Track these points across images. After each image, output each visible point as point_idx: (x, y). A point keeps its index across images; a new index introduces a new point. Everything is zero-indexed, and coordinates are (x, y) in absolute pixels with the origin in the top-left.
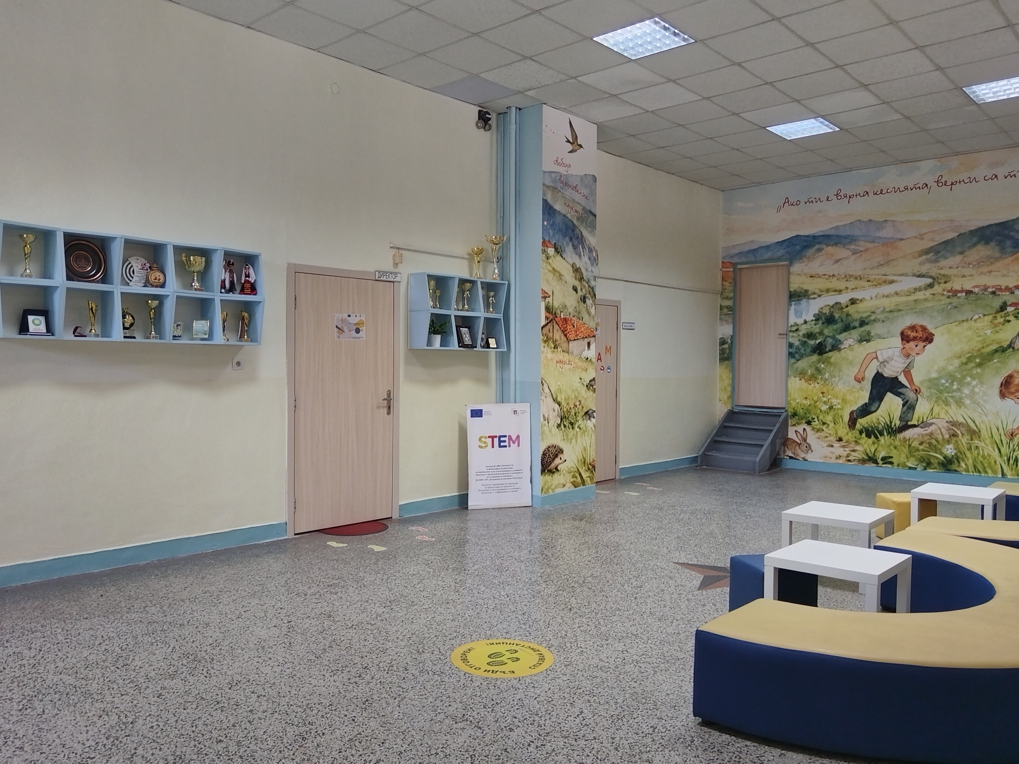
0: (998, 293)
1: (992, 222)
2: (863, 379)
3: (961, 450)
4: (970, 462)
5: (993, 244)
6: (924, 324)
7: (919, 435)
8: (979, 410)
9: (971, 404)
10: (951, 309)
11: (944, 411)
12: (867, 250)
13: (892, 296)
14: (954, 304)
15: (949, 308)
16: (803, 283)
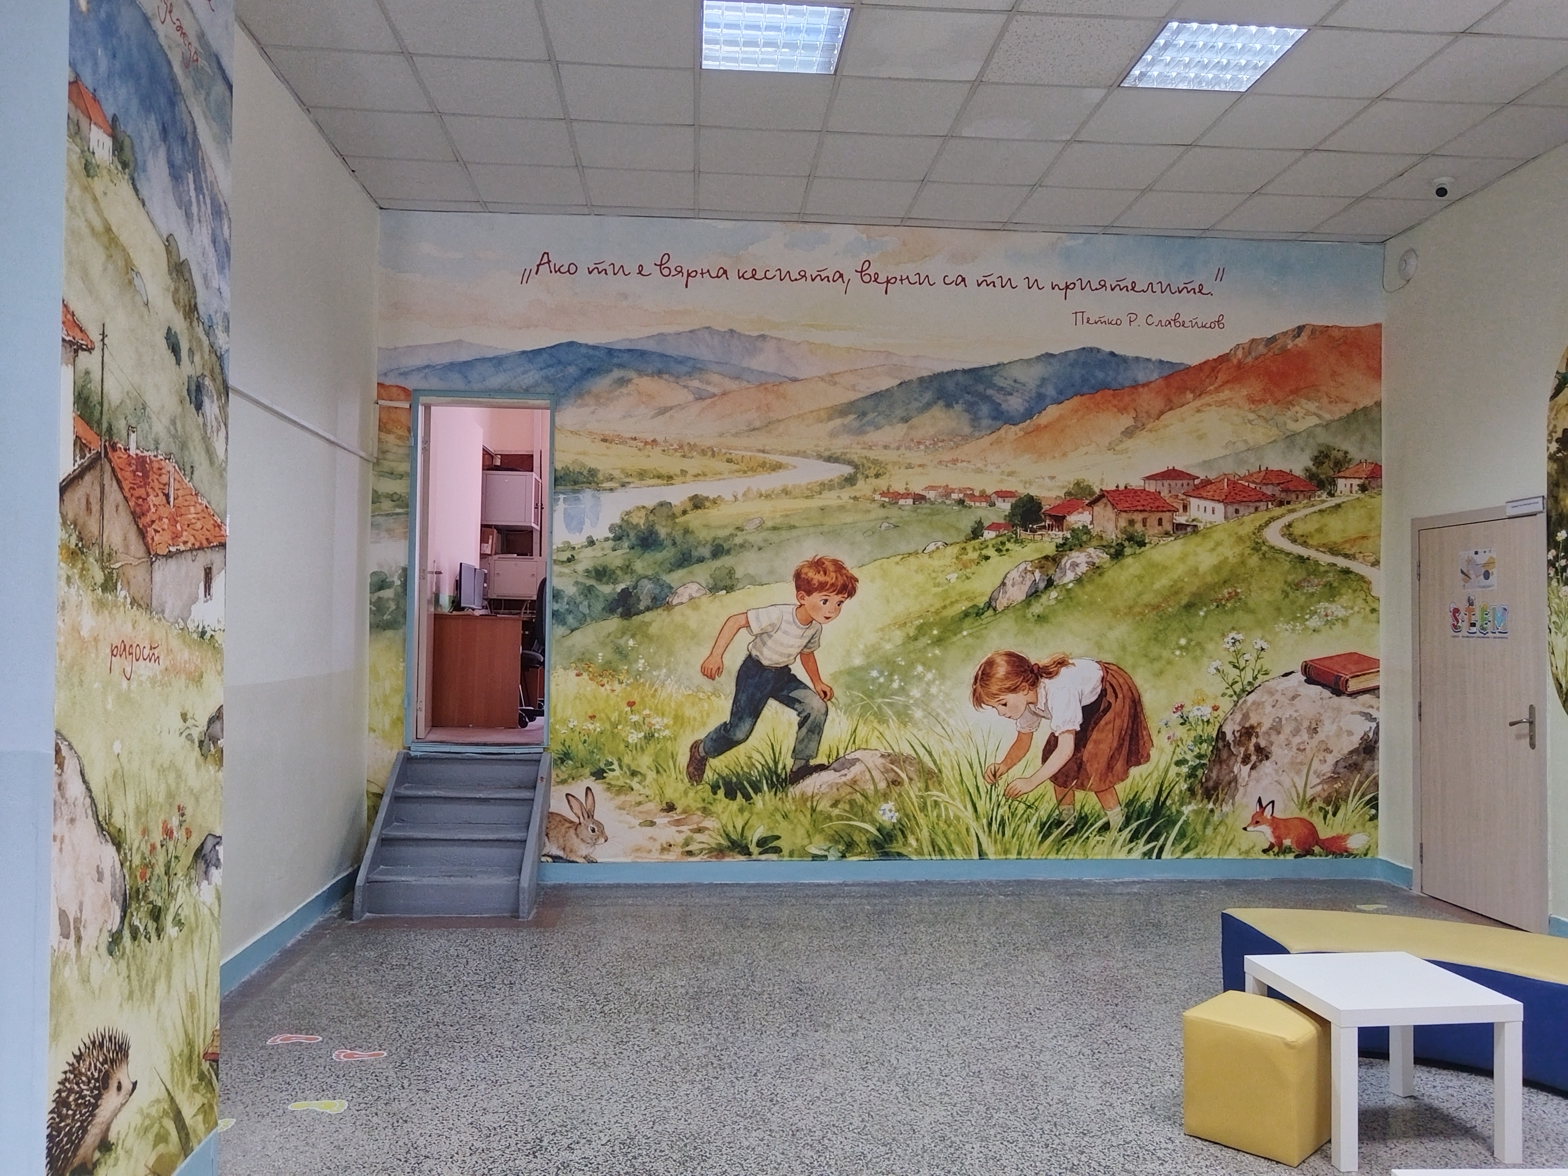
0: (968, 502)
1: (958, 367)
2: (719, 671)
3: (908, 811)
4: (925, 835)
5: (958, 408)
6: (840, 557)
7: (831, 786)
8: (939, 729)
9: (924, 717)
10: (887, 529)
11: (876, 733)
12: (725, 394)
13: (778, 495)
14: (893, 521)
15: (883, 528)
16: (584, 453)
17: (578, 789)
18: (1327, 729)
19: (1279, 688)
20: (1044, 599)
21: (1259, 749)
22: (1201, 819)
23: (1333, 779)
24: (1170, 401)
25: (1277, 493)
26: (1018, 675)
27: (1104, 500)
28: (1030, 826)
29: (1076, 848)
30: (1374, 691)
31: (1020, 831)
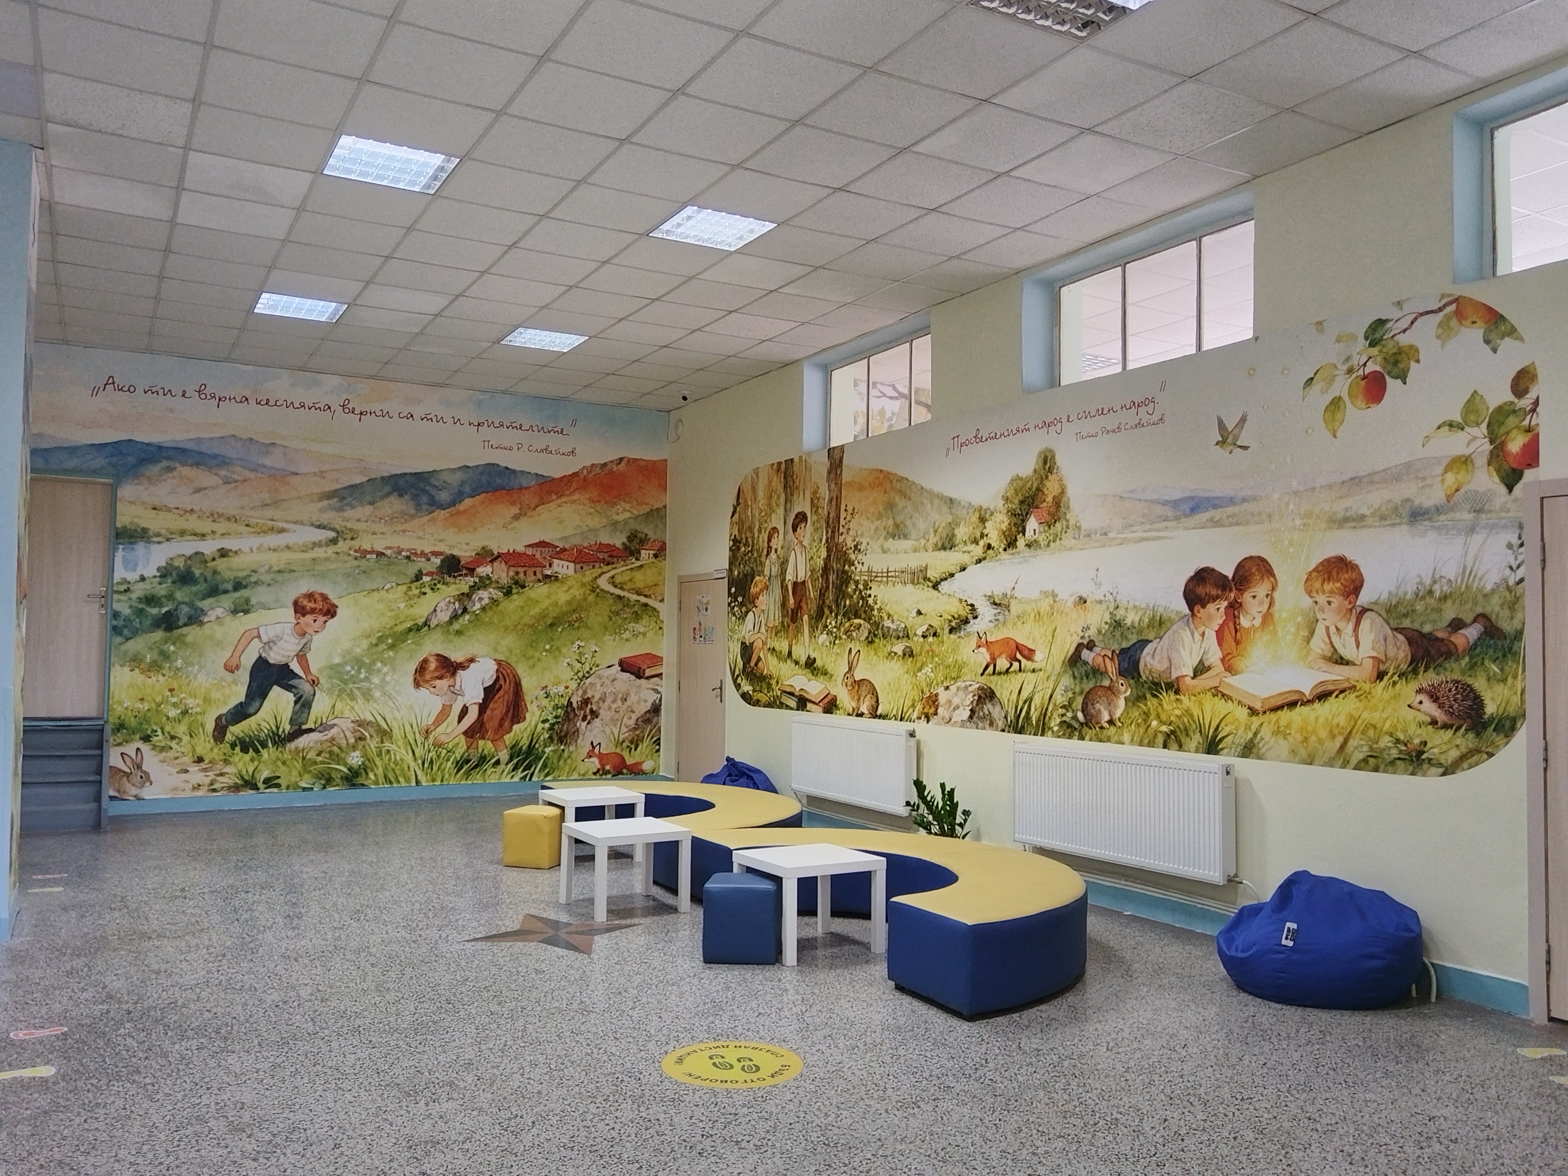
0: (412, 557)
1: (408, 471)
2: (238, 667)
3: (369, 757)
4: (380, 771)
5: (407, 497)
6: (325, 592)
7: (316, 742)
8: (391, 704)
9: (381, 696)
10: (359, 573)
11: (349, 707)
12: (245, 481)
13: (282, 550)
14: (362, 568)
15: (355, 573)
16: (139, 517)
17: (130, 749)
18: (633, 699)
19: (605, 675)
20: (461, 620)
21: (592, 712)
22: (556, 756)
23: (635, 729)
24: (542, 499)
25: (606, 558)
26: (443, 668)
27: (500, 559)
28: (450, 763)
29: (478, 776)
30: (659, 675)
31: (443, 767)
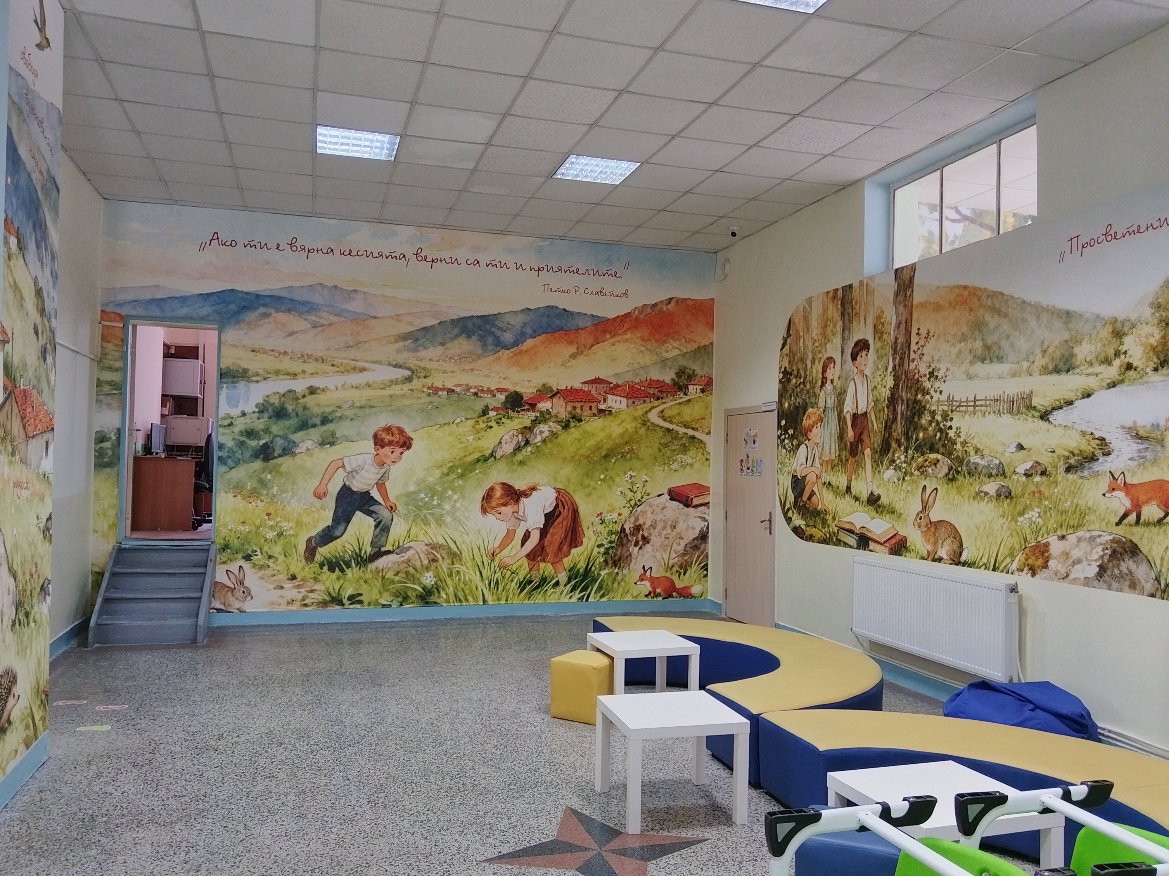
0: (480, 394)
1: (475, 314)
2: (325, 494)
3: (441, 577)
4: (451, 591)
5: (475, 338)
6: (401, 425)
7: (394, 563)
8: (461, 528)
9: (452, 521)
10: (431, 409)
11: (423, 531)
12: (330, 325)
13: (363, 387)
14: (435, 404)
15: (429, 408)
16: (240, 359)
18: (681, 526)
19: (655, 503)
20: (524, 451)
21: (644, 538)
22: (611, 578)
23: (684, 555)
24: (597, 338)
25: (656, 392)
26: (508, 496)
27: (559, 395)
28: (514, 584)
29: (539, 596)
30: (706, 504)
31: (507, 587)
